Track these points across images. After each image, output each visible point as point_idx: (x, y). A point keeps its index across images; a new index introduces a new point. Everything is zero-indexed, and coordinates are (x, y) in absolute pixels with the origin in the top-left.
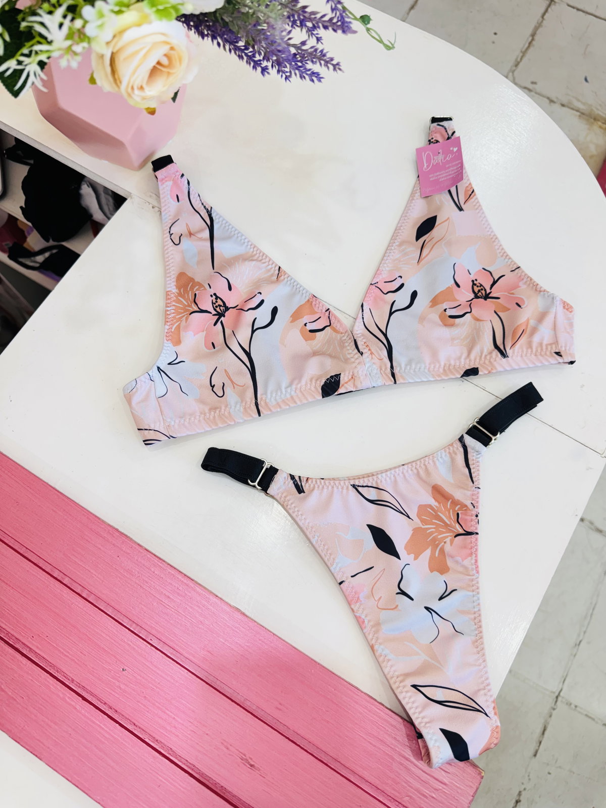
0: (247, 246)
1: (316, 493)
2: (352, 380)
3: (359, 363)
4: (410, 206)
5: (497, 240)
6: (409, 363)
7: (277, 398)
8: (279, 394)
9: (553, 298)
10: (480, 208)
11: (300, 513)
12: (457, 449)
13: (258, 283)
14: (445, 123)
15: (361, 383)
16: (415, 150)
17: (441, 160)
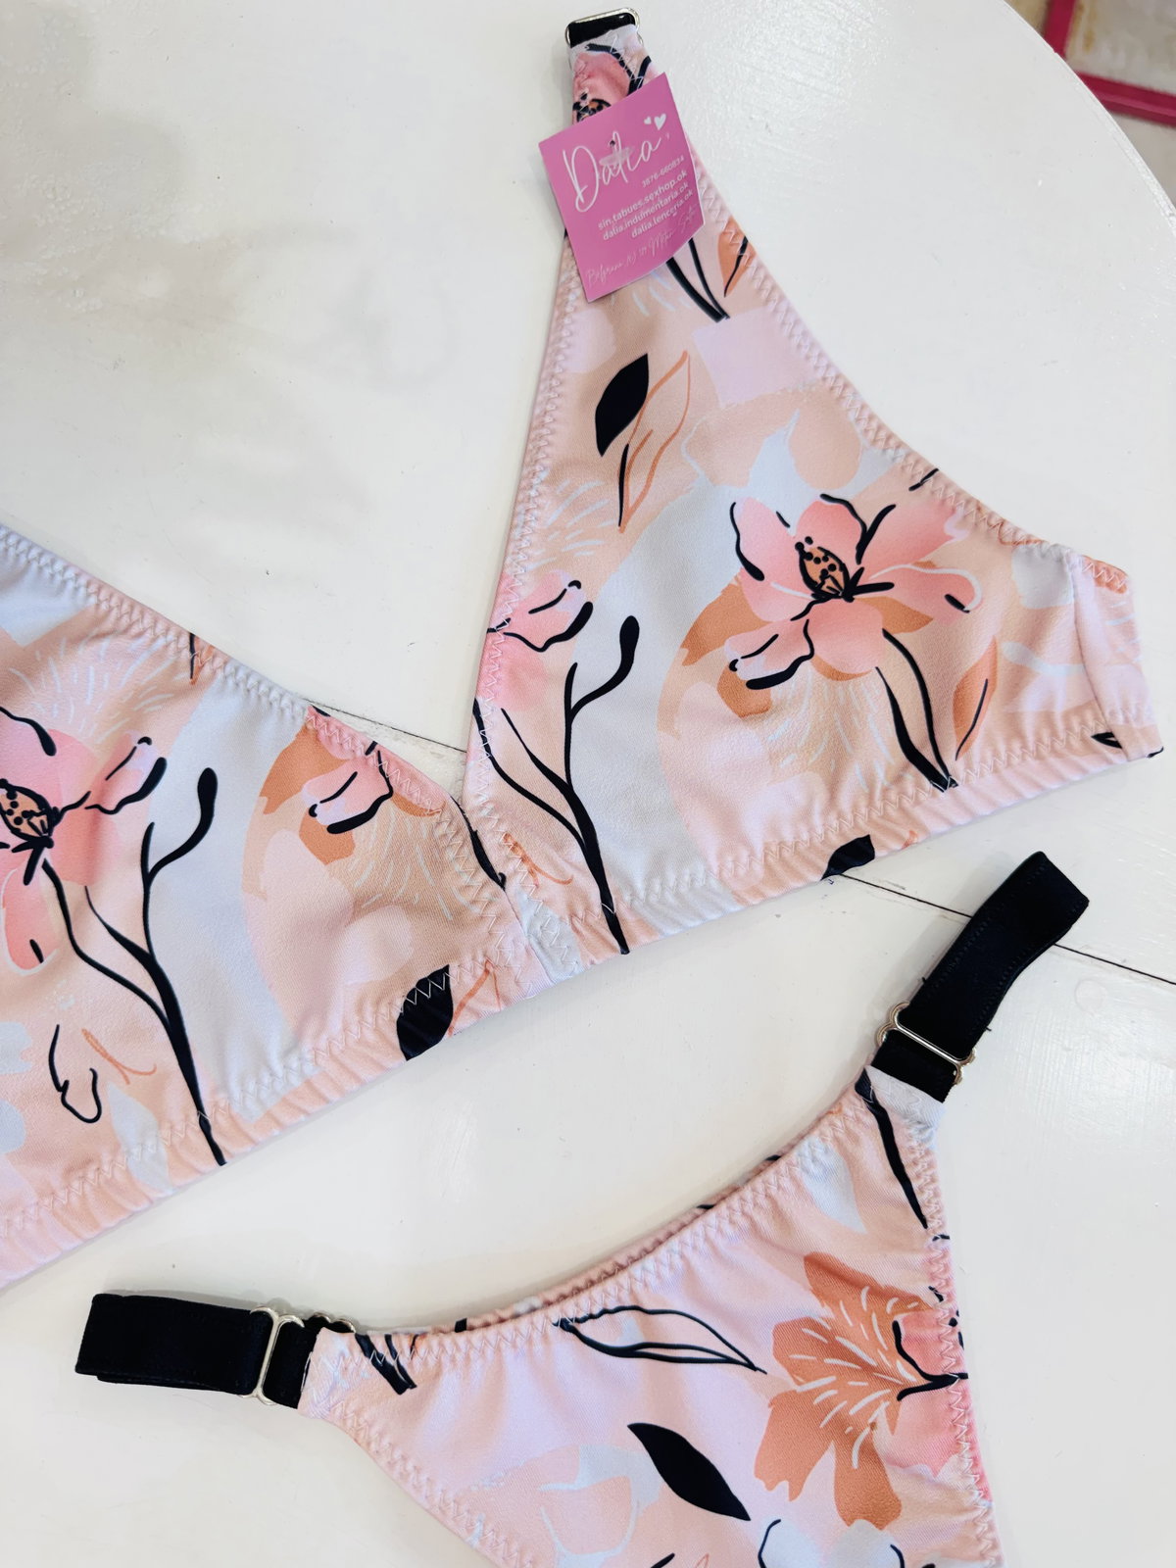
0: (76, 589)
1: (450, 1381)
2: (489, 980)
3: (499, 917)
4: (560, 339)
5: (848, 393)
6: (657, 868)
7: (264, 1095)
8: (267, 1079)
9: (1060, 560)
10: (776, 296)
11: (410, 1467)
12: (858, 1120)
13: (135, 706)
14: (610, 38)
15: (517, 982)
16: (538, 150)
17: (625, 165)
